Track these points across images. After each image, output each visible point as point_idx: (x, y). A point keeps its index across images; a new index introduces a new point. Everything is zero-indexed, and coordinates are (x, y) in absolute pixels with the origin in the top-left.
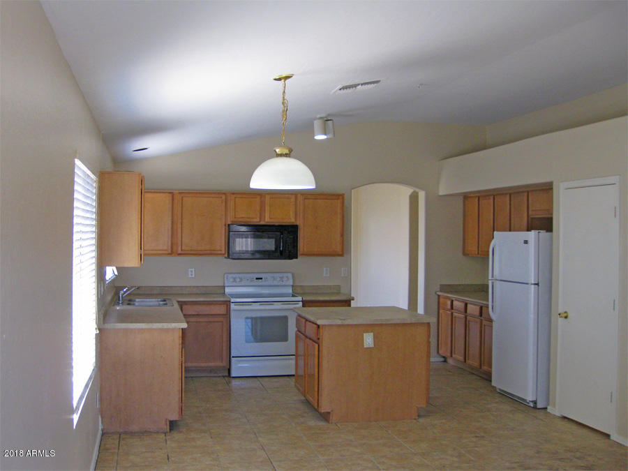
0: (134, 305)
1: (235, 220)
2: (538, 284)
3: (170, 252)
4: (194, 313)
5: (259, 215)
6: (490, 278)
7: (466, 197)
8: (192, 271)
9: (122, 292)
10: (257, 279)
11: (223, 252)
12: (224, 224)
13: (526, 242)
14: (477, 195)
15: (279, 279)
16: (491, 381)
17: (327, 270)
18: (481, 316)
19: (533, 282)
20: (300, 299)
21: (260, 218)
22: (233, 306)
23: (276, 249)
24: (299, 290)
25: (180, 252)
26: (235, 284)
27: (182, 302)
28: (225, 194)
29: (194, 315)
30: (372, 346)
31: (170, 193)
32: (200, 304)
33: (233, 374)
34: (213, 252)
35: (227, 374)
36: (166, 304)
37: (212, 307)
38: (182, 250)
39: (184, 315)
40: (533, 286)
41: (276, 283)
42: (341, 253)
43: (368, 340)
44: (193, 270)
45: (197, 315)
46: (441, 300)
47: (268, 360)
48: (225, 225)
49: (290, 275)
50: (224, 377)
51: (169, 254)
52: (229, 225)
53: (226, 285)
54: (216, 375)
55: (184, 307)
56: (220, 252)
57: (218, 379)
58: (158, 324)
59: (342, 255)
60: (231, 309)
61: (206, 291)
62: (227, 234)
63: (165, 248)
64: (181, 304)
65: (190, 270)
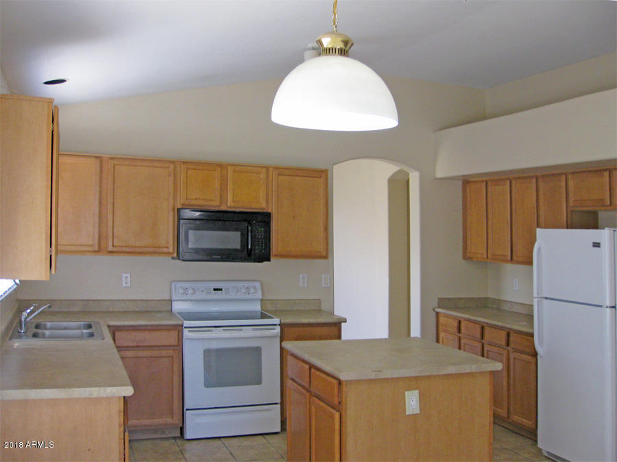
0: (44, 336)
1: (187, 202)
2: (614, 307)
3: (96, 248)
4: (131, 344)
5: (218, 197)
6: (535, 295)
7: (466, 182)
8: (126, 278)
9: (25, 314)
10: (215, 290)
11: (171, 250)
12: (171, 208)
13: (597, 245)
14: (484, 179)
15: (243, 291)
16: (536, 441)
17: (303, 278)
18: (508, 345)
19: (608, 304)
20: (276, 321)
21: (221, 203)
22: (186, 333)
23: (242, 246)
24: (270, 307)
25: (110, 248)
26: (186, 298)
27: (113, 326)
28: (173, 162)
29: (132, 347)
30: (417, 411)
31: (96, 157)
32: (140, 330)
33: (188, 435)
34: (158, 250)
35: (179, 435)
36: (92, 335)
37: (157, 334)
38: (113, 246)
39: (117, 347)
40: (608, 309)
41: (239, 296)
42: (324, 254)
43: (412, 402)
44: (129, 275)
45: (137, 347)
46: (442, 320)
47: (235, 412)
48: (174, 209)
49: (258, 285)
50: (174, 438)
51: (95, 251)
52: (179, 210)
53: (174, 298)
54: (164, 436)
55: (118, 334)
56: (165, 250)
57: (166, 443)
58: (82, 390)
59: (326, 257)
60: (184, 337)
61: (146, 308)
62: (176, 223)
63: (91, 242)
64: (114, 330)
65: (124, 275)
